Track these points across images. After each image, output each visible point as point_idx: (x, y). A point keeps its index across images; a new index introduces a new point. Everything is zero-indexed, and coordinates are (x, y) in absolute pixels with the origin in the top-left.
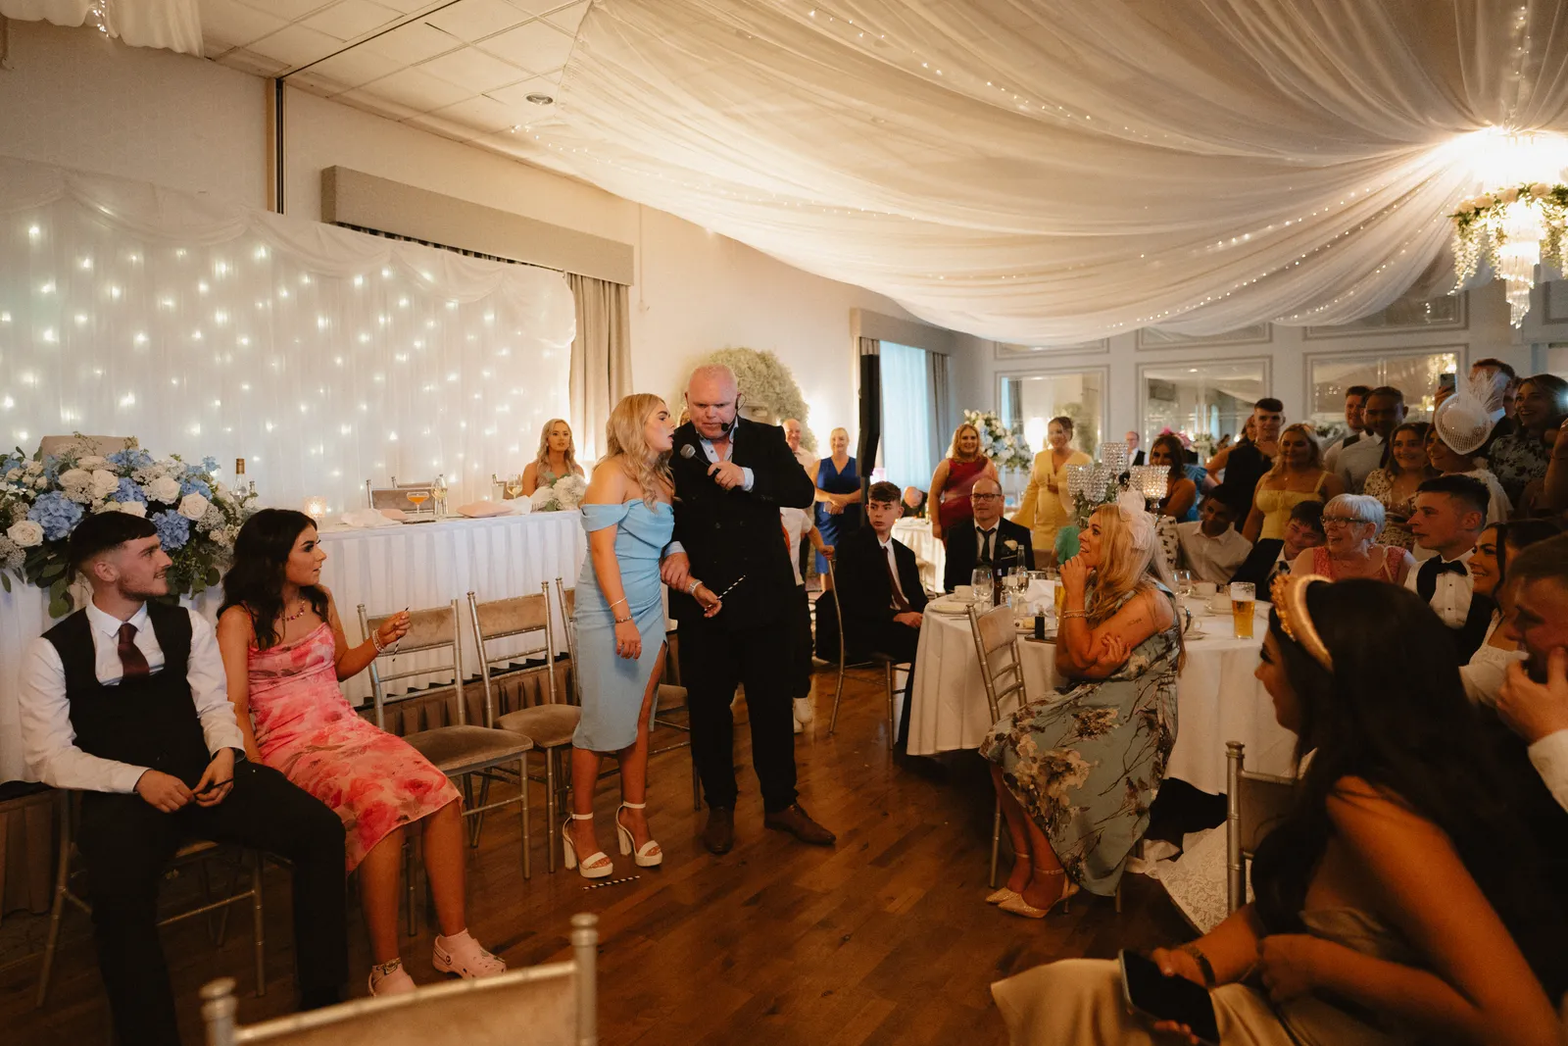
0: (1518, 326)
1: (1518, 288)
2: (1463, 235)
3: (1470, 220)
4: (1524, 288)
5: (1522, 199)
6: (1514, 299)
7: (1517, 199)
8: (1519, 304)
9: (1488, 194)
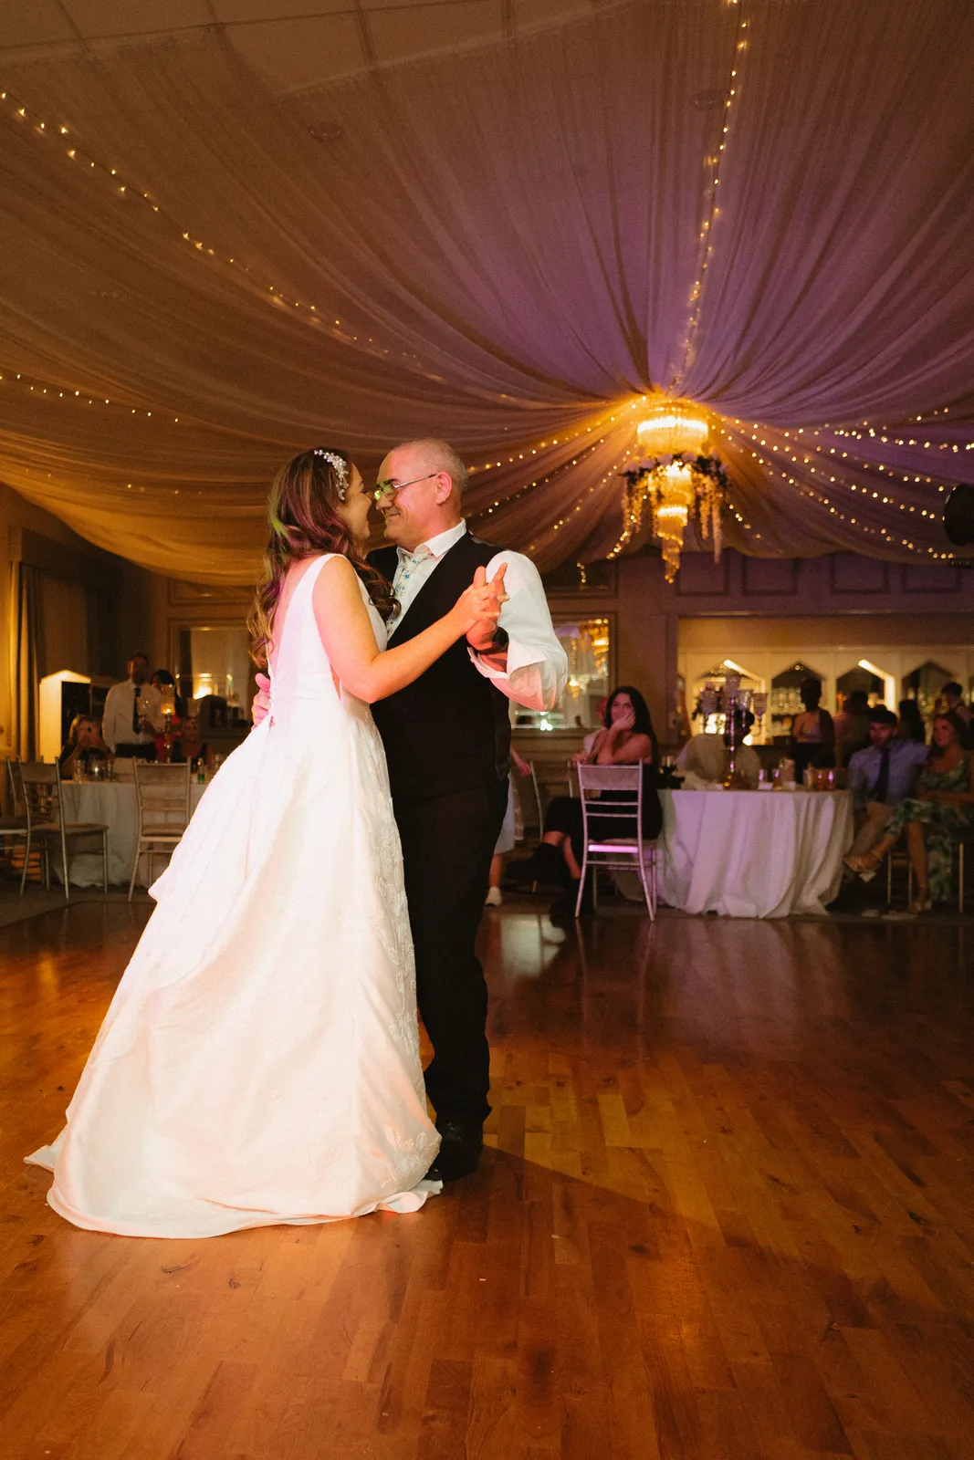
0: (671, 581)
1: (671, 547)
2: (630, 493)
3: (636, 480)
4: (675, 547)
5: (677, 464)
6: (669, 555)
7: (672, 464)
8: (671, 558)
9: (650, 457)
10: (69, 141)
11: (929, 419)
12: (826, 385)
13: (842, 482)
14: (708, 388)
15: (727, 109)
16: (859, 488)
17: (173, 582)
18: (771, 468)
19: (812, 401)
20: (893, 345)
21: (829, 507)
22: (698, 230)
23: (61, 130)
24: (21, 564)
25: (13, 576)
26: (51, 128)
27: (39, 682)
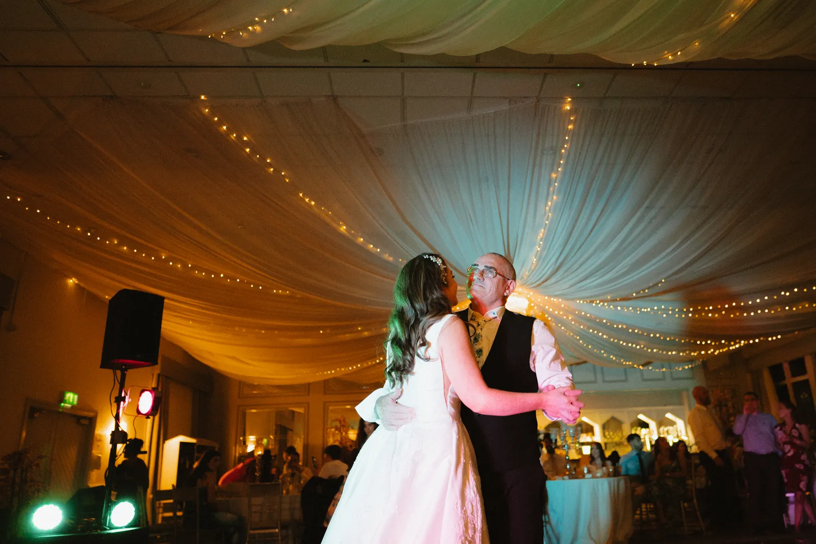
10: (247, 144)
11: (638, 295)
12: (593, 279)
13: (585, 328)
14: (537, 281)
15: (563, 153)
16: (593, 331)
17: (244, 384)
18: (554, 322)
19: (588, 286)
20: (625, 261)
21: (579, 340)
22: (546, 205)
23: (243, 138)
24: (159, 375)
25: (154, 380)
26: (239, 137)
27: (164, 442)
